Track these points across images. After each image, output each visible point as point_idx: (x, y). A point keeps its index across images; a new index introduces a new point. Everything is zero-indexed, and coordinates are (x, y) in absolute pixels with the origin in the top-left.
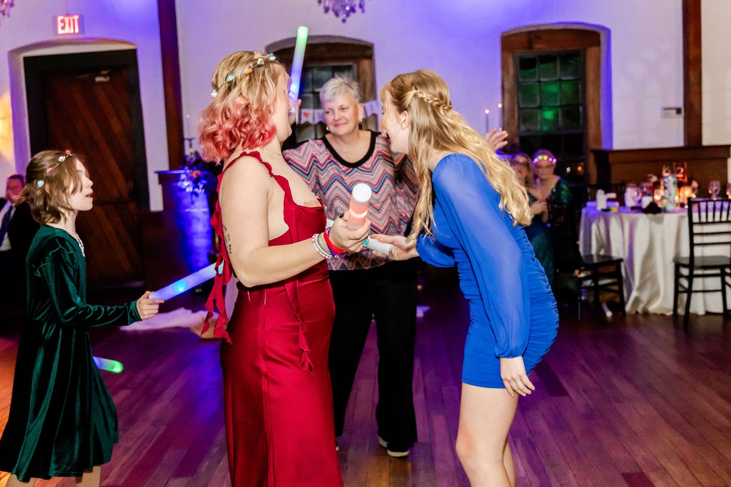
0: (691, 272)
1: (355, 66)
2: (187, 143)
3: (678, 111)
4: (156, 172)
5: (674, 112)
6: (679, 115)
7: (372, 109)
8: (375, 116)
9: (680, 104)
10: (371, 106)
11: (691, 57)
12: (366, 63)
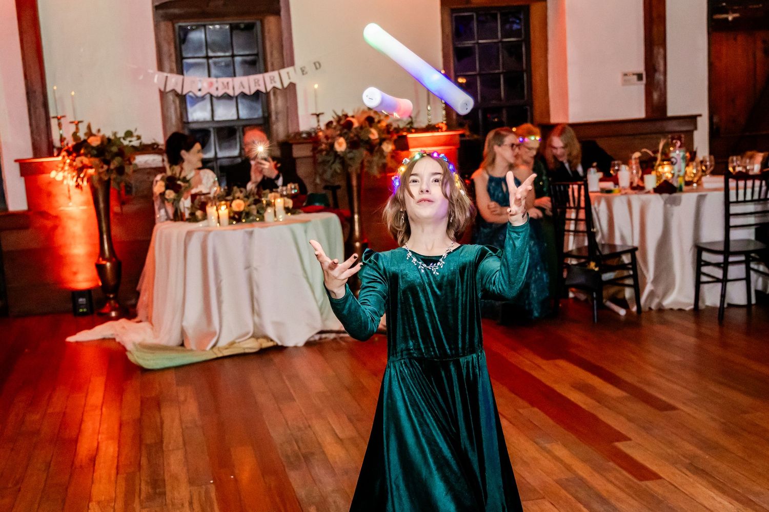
0: (726, 259)
1: (258, 24)
2: (54, 123)
3: (640, 77)
4: (16, 161)
5: (635, 77)
6: (640, 82)
7: (289, 78)
8: (292, 86)
9: (641, 69)
10: (288, 73)
11: (655, 15)
12: (270, 21)
